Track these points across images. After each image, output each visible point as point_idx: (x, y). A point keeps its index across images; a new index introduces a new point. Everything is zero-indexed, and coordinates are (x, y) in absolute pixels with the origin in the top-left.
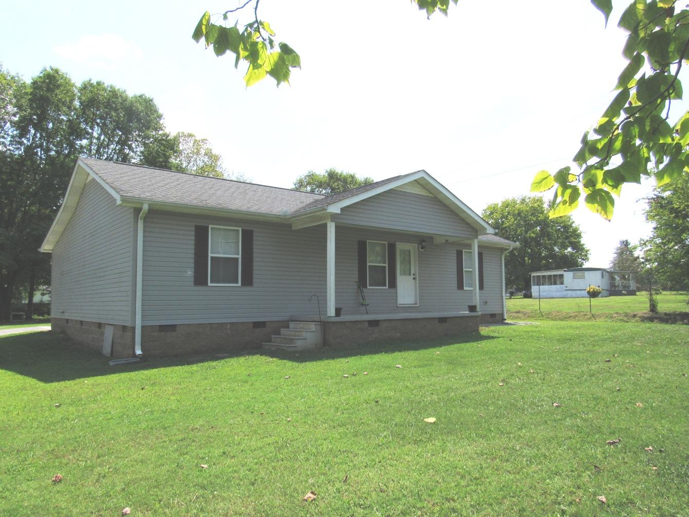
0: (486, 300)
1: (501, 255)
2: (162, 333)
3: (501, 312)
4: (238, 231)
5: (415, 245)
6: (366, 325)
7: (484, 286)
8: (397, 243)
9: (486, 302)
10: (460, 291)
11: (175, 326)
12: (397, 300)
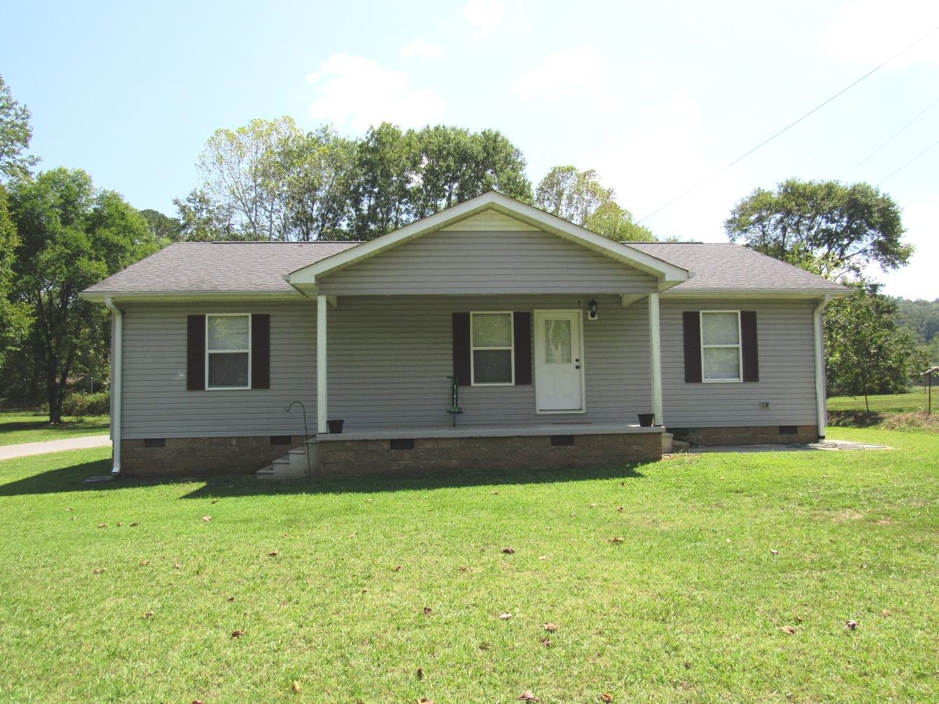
0: (767, 401)
1: (813, 314)
2: (148, 449)
3: (813, 423)
4: (247, 317)
5: (577, 311)
6: (387, 446)
7: (760, 375)
8: (535, 311)
9: (767, 404)
10: (693, 386)
11: (163, 440)
12: (535, 403)
